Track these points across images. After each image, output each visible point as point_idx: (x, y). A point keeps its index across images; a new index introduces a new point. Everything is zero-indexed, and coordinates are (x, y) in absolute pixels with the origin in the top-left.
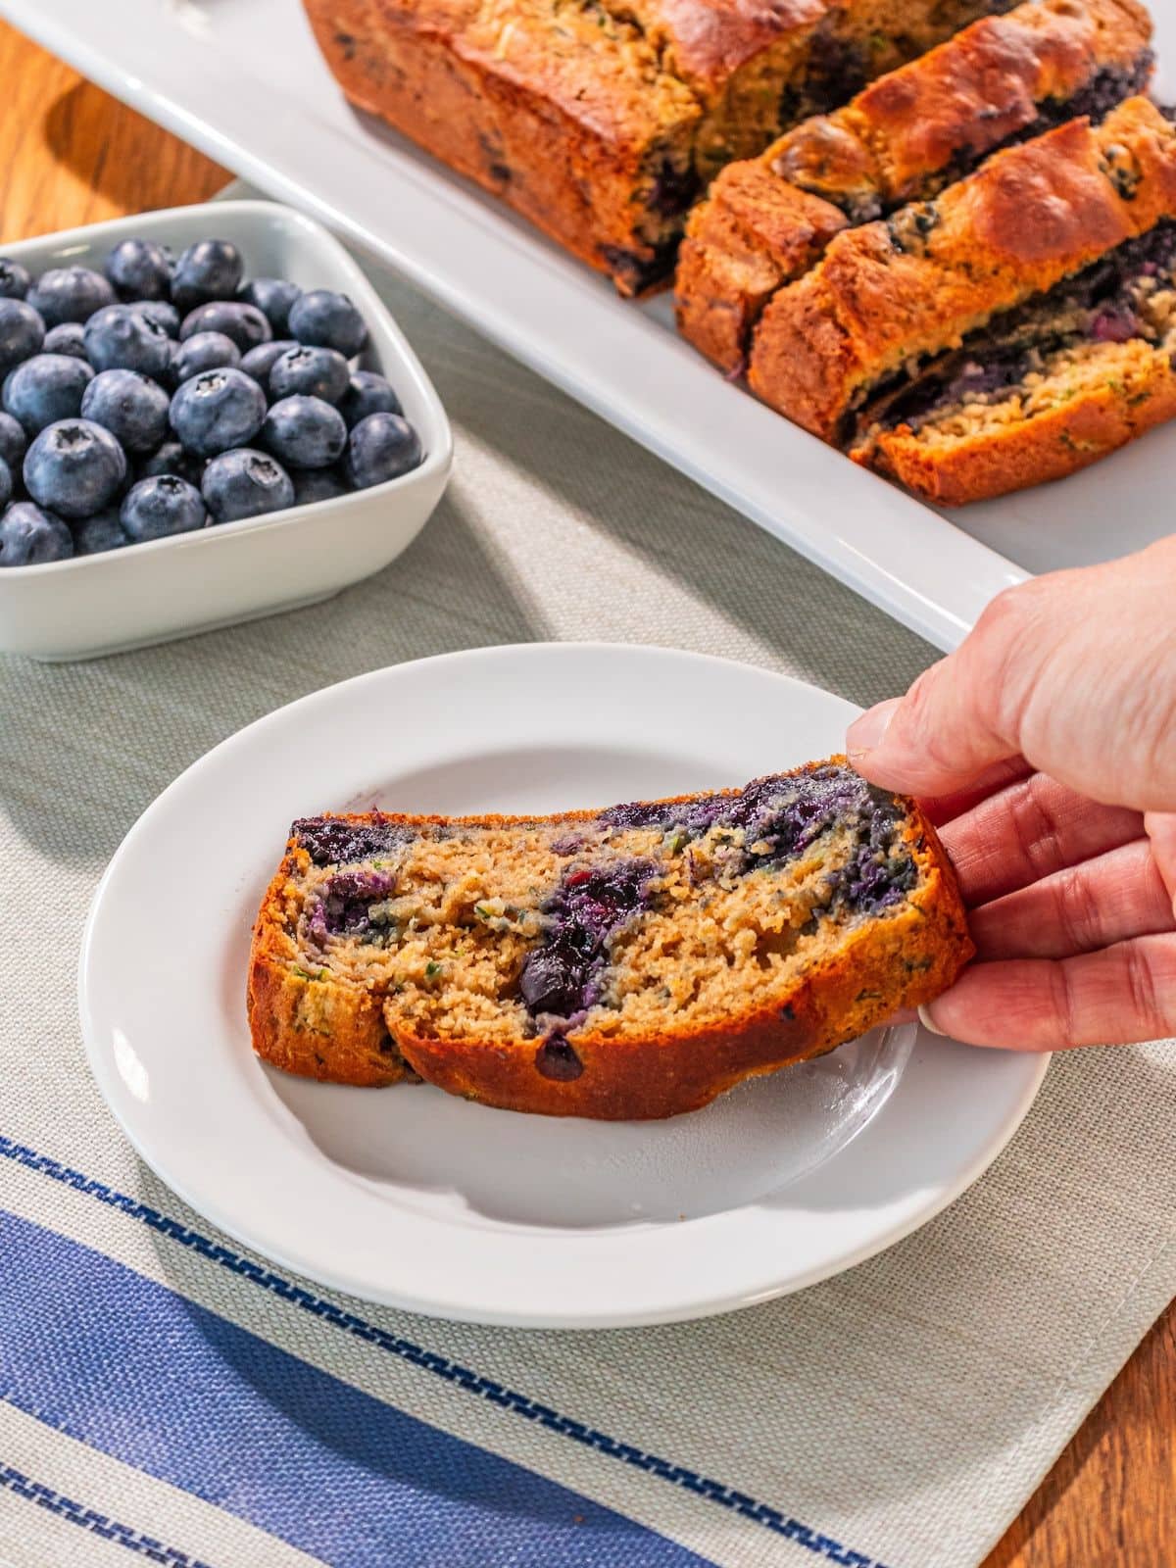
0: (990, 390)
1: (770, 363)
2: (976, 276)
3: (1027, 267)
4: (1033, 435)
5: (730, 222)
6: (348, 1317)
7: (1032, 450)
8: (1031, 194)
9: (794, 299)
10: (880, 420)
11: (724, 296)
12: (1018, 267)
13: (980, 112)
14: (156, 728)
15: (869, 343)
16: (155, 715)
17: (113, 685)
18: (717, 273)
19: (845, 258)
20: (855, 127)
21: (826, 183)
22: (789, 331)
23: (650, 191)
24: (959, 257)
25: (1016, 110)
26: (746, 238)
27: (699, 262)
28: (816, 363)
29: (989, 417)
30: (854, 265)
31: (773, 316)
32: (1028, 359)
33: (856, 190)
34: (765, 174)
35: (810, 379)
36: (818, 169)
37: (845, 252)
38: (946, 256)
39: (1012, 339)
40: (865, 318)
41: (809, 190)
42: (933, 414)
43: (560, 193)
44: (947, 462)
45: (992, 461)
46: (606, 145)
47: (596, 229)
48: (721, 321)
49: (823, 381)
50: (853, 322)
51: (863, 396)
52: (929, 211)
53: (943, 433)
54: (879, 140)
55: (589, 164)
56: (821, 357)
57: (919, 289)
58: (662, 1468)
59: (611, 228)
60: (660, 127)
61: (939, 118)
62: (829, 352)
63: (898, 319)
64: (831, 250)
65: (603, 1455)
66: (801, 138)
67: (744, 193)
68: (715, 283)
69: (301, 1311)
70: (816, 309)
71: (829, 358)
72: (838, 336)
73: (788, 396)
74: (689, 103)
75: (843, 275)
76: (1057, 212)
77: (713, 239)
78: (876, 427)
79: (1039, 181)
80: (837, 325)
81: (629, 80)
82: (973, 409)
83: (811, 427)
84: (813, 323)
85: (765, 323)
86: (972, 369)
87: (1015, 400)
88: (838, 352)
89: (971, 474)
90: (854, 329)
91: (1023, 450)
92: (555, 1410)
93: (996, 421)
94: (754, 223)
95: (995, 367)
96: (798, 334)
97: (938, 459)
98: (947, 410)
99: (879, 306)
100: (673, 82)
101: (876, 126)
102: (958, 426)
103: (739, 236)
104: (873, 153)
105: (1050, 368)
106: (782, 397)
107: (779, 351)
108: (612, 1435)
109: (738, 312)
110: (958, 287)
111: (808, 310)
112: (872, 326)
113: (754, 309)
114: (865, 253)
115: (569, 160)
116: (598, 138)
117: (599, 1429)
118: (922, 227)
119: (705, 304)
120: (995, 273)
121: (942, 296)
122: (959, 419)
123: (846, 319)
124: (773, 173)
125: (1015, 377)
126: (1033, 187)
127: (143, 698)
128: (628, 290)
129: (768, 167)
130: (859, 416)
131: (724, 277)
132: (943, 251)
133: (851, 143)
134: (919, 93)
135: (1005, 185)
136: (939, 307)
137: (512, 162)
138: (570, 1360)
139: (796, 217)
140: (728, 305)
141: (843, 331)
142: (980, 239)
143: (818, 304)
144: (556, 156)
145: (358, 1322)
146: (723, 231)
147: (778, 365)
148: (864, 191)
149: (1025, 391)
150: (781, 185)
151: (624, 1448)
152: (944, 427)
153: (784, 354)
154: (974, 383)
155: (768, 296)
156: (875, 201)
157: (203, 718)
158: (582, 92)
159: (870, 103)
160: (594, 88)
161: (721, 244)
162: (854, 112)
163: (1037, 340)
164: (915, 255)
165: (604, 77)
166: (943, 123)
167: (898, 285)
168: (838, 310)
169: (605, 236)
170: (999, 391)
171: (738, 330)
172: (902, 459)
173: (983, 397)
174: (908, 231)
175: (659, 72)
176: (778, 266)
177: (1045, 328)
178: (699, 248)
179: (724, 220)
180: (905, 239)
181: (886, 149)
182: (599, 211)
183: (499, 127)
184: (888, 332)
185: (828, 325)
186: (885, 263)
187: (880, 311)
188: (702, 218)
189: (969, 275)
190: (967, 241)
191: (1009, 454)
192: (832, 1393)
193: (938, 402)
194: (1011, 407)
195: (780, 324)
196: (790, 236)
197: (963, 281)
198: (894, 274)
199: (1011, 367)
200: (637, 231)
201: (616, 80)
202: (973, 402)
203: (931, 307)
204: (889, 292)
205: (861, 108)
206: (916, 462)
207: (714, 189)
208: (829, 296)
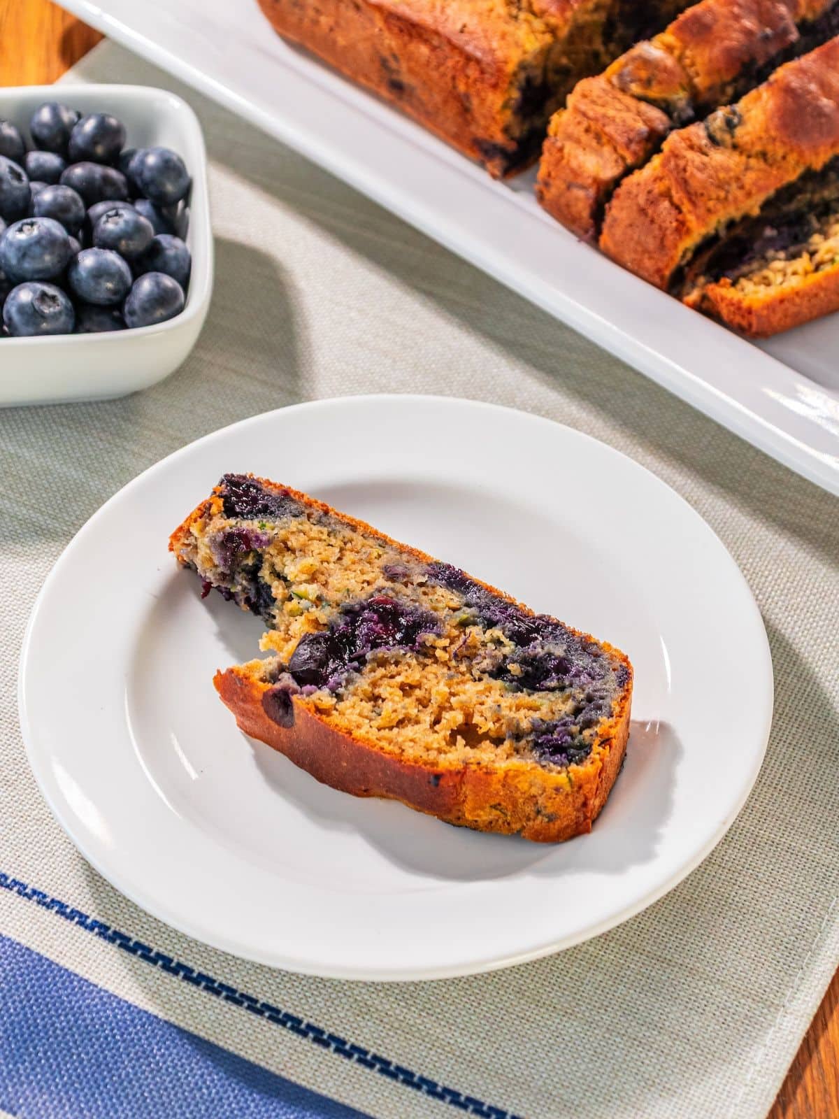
0: (784, 248)
1: (618, 232)
2: (770, 161)
3: (807, 153)
4: (824, 284)
5: (585, 124)
6: (221, 985)
7: (822, 294)
8: (809, 97)
9: (638, 184)
10: (704, 273)
11: (580, 181)
12: (801, 154)
13: (759, 35)
14: (47, 486)
15: (698, 217)
16: (46, 475)
17: (12, 452)
18: (574, 164)
19: (677, 152)
20: (669, 49)
21: (654, 93)
22: (635, 208)
23: (516, 100)
24: (758, 148)
25: (786, 32)
26: (598, 137)
27: (558, 155)
28: (657, 232)
29: (789, 271)
30: (685, 157)
31: (622, 197)
32: (809, 223)
33: (675, 97)
34: (608, 87)
35: (651, 244)
36: (647, 83)
37: (676, 148)
38: (749, 147)
39: (793, 206)
40: (694, 198)
41: (640, 99)
42: (745, 269)
43: (445, 102)
44: (763, 308)
45: (794, 305)
46: (484, 66)
47: (473, 128)
48: (577, 199)
49: (662, 246)
50: (685, 201)
51: (689, 255)
52: (734, 113)
53: (755, 284)
54: (687, 58)
55: (470, 81)
56: (660, 228)
57: (732, 174)
58: (478, 1107)
59: (486, 128)
60: (525, 52)
61: (731, 39)
62: (667, 224)
63: (718, 199)
64: (666, 146)
65: (430, 1098)
66: (634, 59)
67: (594, 102)
68: (573, 171)
69: (184, 984)
70: (656, 191)
71: (666, 229)
72: (674, 212)
73: (633, 256)
74: (544, 33)
75: (677, 166)
76: (827, 110)
77: (569, 137)
78: (702, 280)
79: (813, 87)
80: (672, 203)
81: (499, 17)
82: (778, 265)
83: (652, 279)
84: (653, 202)
85: (615, 202)
86: (769, 232)
87: (806, 256)
88: (674, 224)
89: (779, 315)
90: (686, 207)
91: (816, 295)
92: (389, 1059)
93: (795, 273)
94: (604, 125)
95: (785, 229)
96: (643, 211)
97: (756, 306)
98: (755, 265)
99: (705, 188)
100: (531, 17)
101: (685, 47)
102: (765, 278)
103: (591, 135)
104: (684, 68)
105: (825, 228)
106: (628, 257)
107: (627, 222)
108: (436, 1079)
109: (592, 192)
110: (760, 170)
111: (649, 192)
112: (700, 203)
113: (606, 192)
114: (691, 147)
115: (454, 78)
116: (478, 62)
117: (425, 1075)
118: (730, 125)
119: (563, 186)
120: (784, 158)
121: (749, 178)
122: (766, 273)
123: (680, 199)
124: (613, 86)
125: (801, 237)
126: (809, 92)
127: (35, 461)
128: (498, 173)
129: (610, 82)
130: (686, 269)
131: (580, 167)
132: (746, 143)
133: (670, 62)
134: (716, 21)
135: (788, 90)
136: (747, 187)
137: (406, 78)
138: (398, 1012)
139: (635, 120)
140: (583, 187)
141: (678, 209)
142: (773, 133)
143: (658, 188)
144: (443, 75)
145: (229, 989)
146: (578, 131)
147: (624, 234)
148: (680, 98)
149: (812, 248)
150: (620, 95)
151: (447, 1091)
152: (756, 279)
153: (631, 225)
154: (770, 242)
155: (617, 182)
156: (688, 104)
157: (82, 476)
158: (464, 26)
159: (681, 30)
160: (473, 23)
161: (578, 141)
162: (668, 37)
163: (811, 206)
164: (726, 147)
165: (480, 14)
166: (734, 43)
167: (716, 171)
168: (673, 192)
169: (480, 133)
170: (792, 249)
171: (591, 207)
172: (727, 305)
173: (782, 255)
174: (721, 129)
175: (520, 9)
176: (623, 159)
177: (817, 198)
178: (559, 144)
179: (579, 123)
180: (718, 135)
181: (693, 64)
182: (477, 115)
183: (397, 52)
184: (712, 208)
185: (666, 204)
186: (706, 155)
187: (705, 192)
188: (560, 122)
189: (765, 160)
190: (763, 135)
191: (806, 299)
192: (604, 1030)
193: (746, 258)
194: (803, 263)
195: (628, 203)
196: (632, 135)
197: (762, 165)
198: (714, 163)
199: (797, 229)
200: (506, 130)
201: (489, 16)
202: (775, 259)
203: (742, 187)
204: (711, 177)
205: (674, 34)
206: (739, 308)
207: (571, 100)
208: (666, 182)
